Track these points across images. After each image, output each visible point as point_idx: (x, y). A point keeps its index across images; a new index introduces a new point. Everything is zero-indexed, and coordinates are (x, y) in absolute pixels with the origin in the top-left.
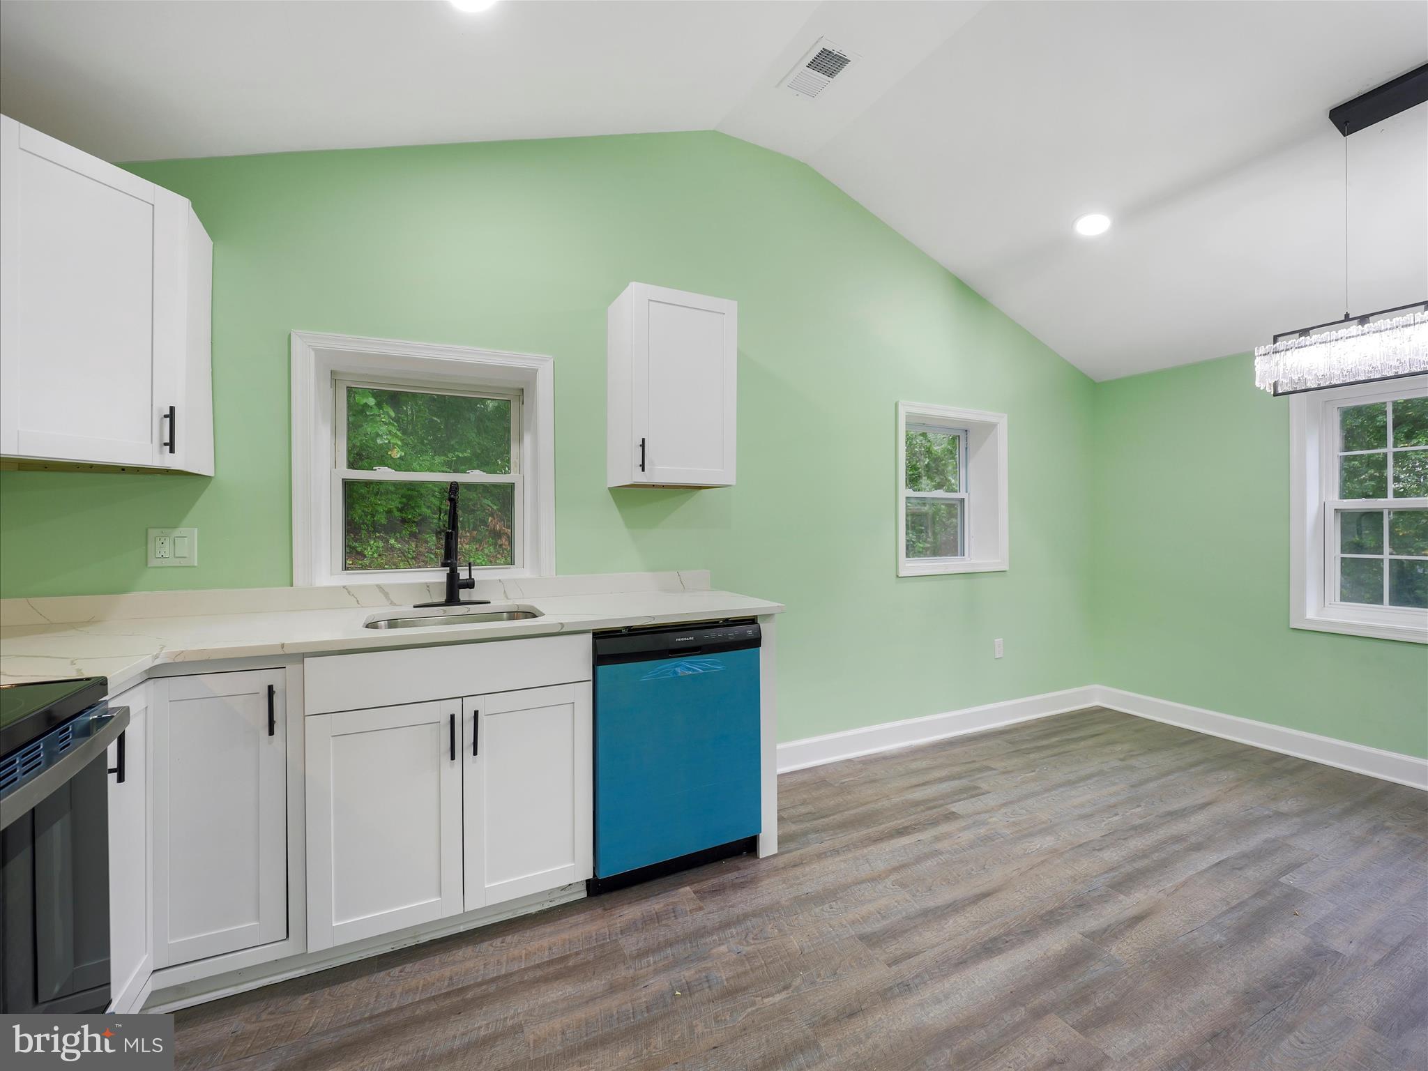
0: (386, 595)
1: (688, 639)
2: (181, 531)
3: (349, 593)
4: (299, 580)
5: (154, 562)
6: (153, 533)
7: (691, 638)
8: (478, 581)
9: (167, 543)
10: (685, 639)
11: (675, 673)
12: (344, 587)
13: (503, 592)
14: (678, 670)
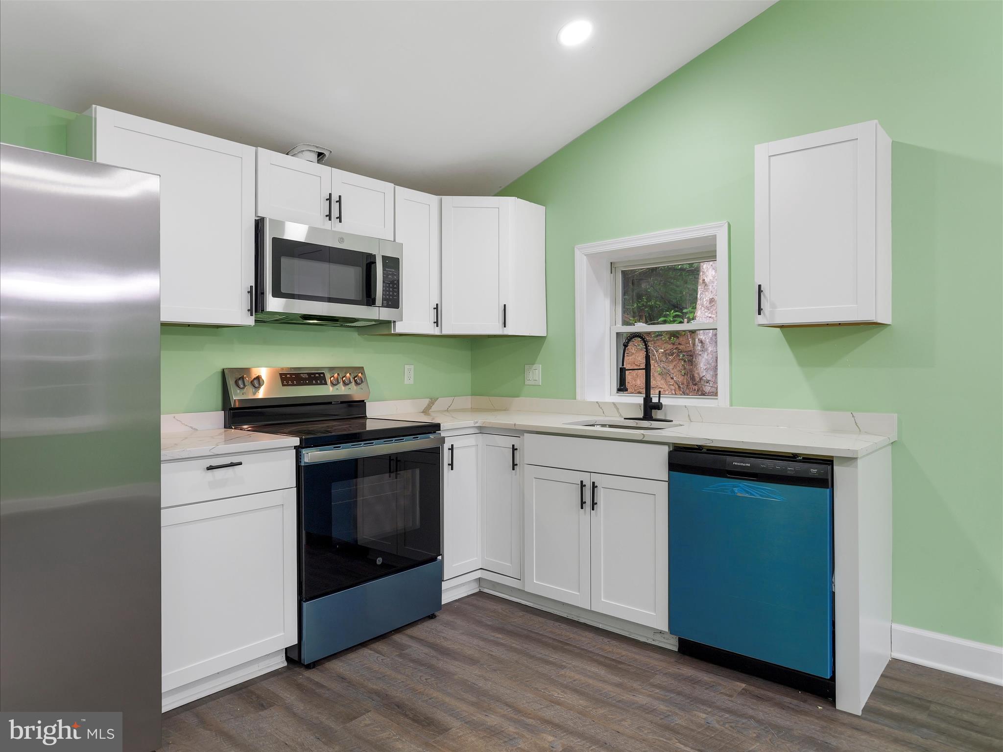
0: (618, 409)
1: (744, 465)
2: (535, 366)
3: (599, 406)
4: (578, 397)
5: (527, 382)
6: (527, 367)
7: (747, 465)
8: (665, 405)
9: (531, 372)
10: (742, 464)
11: (733, 491)
12: (597, 402)
13: (687, 415)
14: (736, 490)
